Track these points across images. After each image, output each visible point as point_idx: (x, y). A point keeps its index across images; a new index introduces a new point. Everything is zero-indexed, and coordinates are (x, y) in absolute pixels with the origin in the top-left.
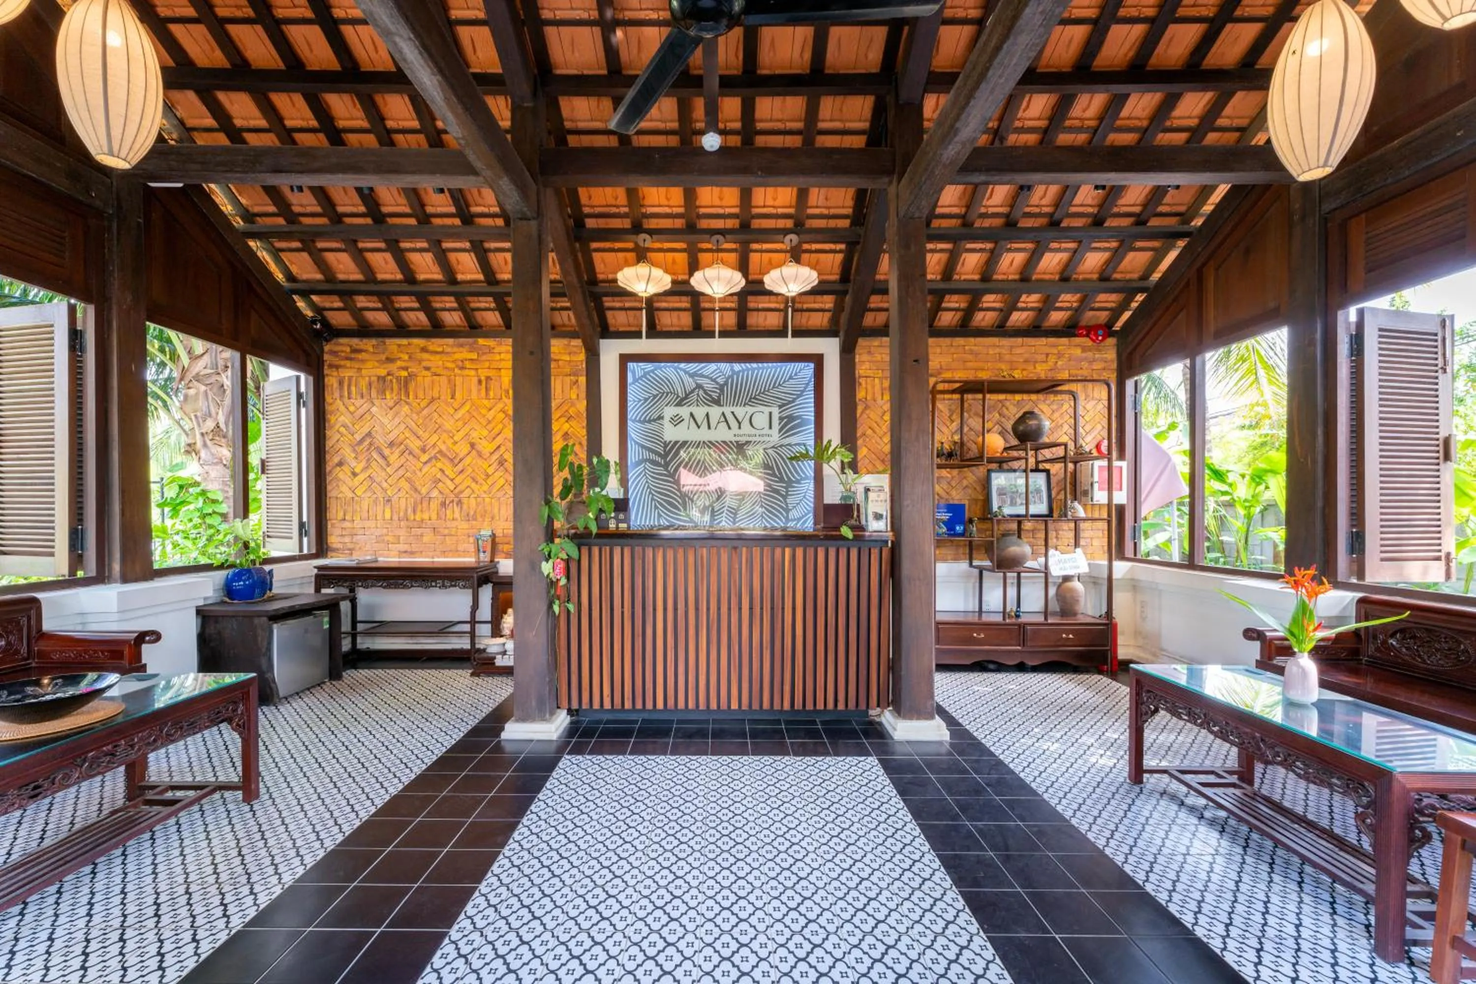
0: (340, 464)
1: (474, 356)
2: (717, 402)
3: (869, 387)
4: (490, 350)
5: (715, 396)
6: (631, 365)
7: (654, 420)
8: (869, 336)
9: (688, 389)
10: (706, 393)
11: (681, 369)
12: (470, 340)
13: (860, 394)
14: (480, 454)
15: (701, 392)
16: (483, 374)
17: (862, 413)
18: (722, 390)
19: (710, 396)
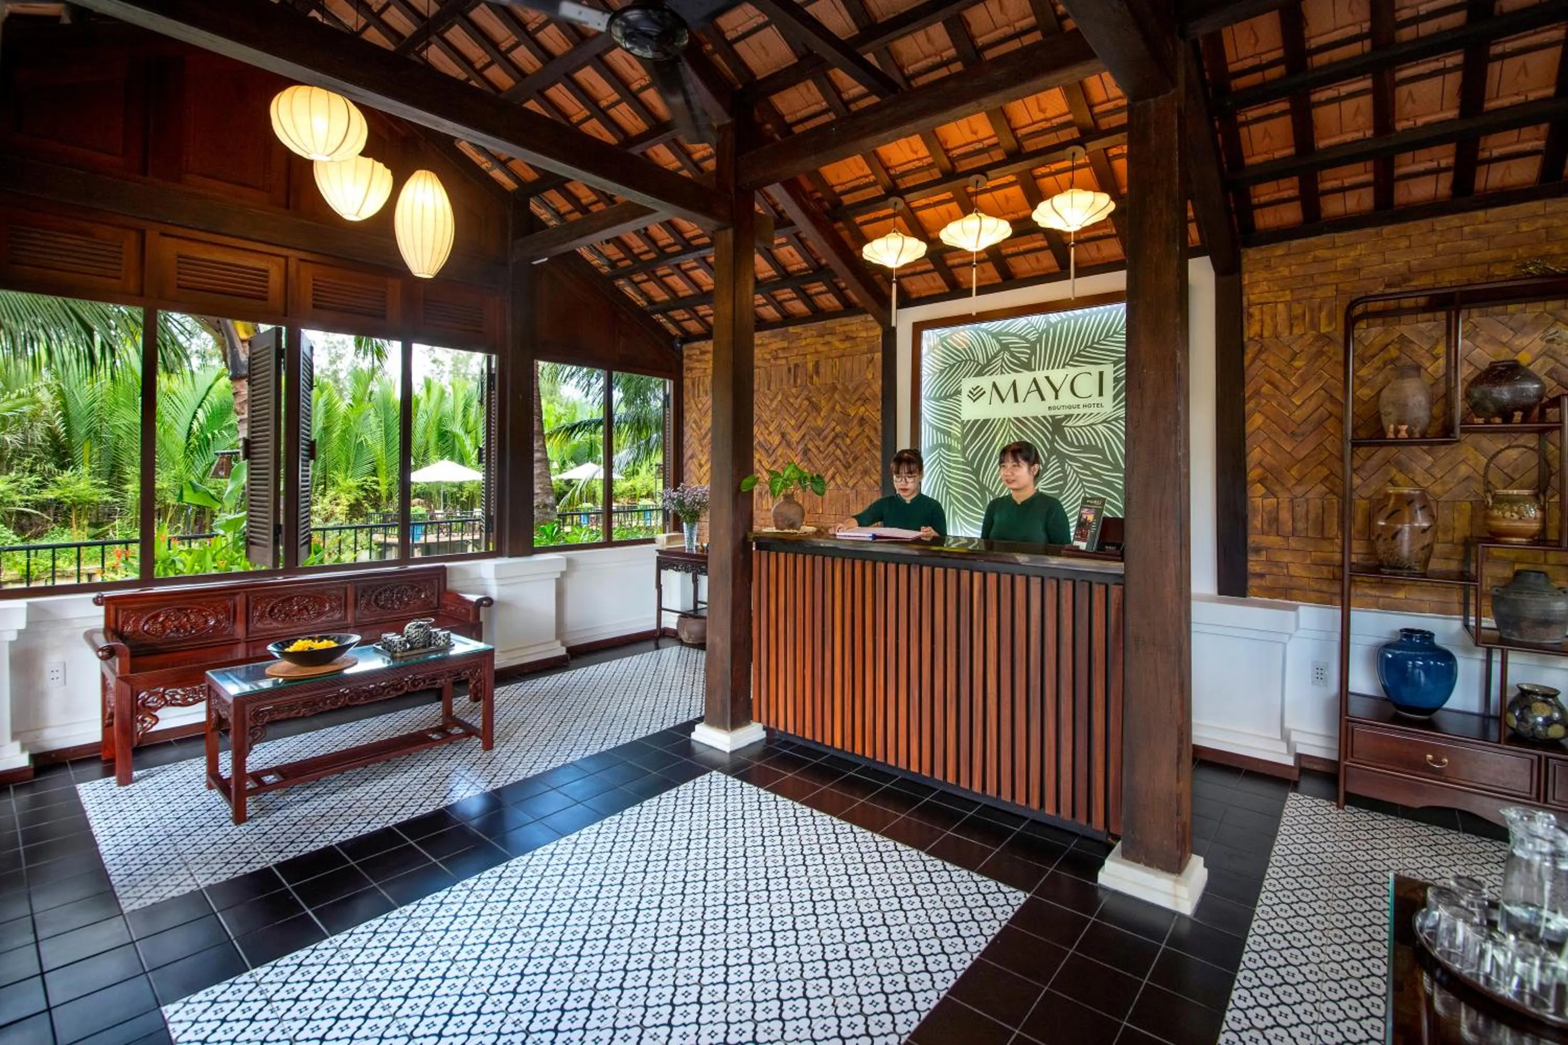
0: (692, 457)
1: (785, 344)
2: (1027, 367)
3: (1267, 319)
4: (798, 336)
5: (1024, 358)
6: (926, 334)
7: (951, 396)
8: (1267, 242)
9: (991, 353)
10: (1013, 356)
11: (983, 330)
12: (783, 329)
13: (1251, 330)
14: (789, 445)
15: (1007, 355)
16: (793, 361)
17: (1254, 360)
18: (1034, 352)
19: (1018, 359)
